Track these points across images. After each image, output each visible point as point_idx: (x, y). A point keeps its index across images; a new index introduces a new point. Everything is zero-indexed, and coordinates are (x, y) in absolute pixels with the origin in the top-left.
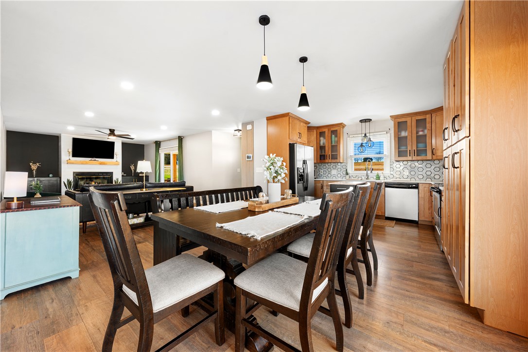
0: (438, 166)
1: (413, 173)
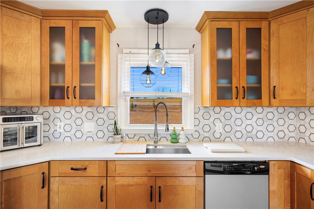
0: (261, 116)
1: (228, 128)
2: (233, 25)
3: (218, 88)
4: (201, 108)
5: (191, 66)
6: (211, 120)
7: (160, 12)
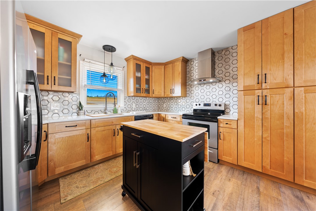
1: (137, 106)
2: (142, 64)
3: (137, 88)
4: (127, 97)
5: (123, 76)
6: (131, 102)
7: (113, 48)
